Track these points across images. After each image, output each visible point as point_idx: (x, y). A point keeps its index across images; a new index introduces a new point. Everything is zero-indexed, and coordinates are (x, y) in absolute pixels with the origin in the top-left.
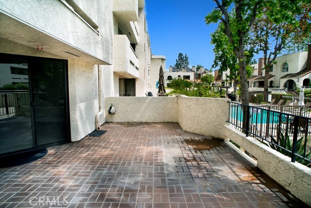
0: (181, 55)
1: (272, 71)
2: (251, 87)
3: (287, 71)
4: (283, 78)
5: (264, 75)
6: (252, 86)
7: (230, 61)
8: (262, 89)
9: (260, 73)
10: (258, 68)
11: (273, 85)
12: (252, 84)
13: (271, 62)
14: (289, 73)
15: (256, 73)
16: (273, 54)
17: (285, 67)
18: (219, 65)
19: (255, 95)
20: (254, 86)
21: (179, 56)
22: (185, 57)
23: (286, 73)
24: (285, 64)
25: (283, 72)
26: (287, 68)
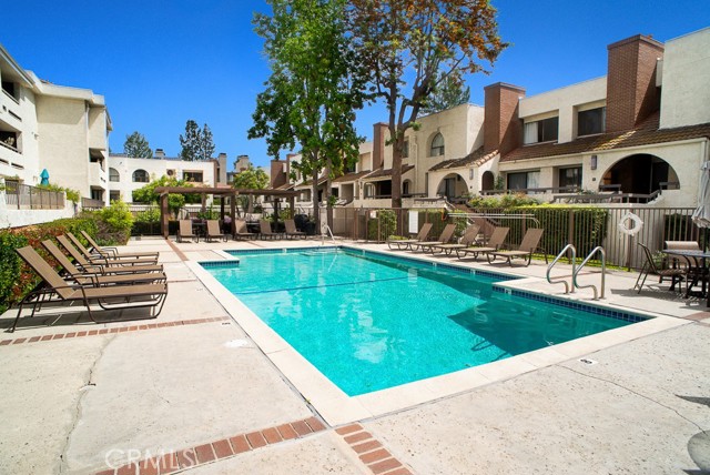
0: (191, 125)
1: (406, 156)
2: (358, 198)
3: (442, 153)
4: (434, 169)
5: (388, 166)
6: (361, 196)
7: (298, 115)
8: (387, 203)
9: (378, 162)
10: (371, 150)
11: (411, 192)
12: (361, 191)
13: (407, 126)
14: (447, 159)
15: (368, 165)
16: (411, 103)
17: (436, 145)
18: (271, 132)
19: (373, 215)
20: (366, 196)
21: (187, 129)
22: (205, 132)
23: (439, 159)
24: (437, 135)
25: (431, 155)
26: (442, 148)
